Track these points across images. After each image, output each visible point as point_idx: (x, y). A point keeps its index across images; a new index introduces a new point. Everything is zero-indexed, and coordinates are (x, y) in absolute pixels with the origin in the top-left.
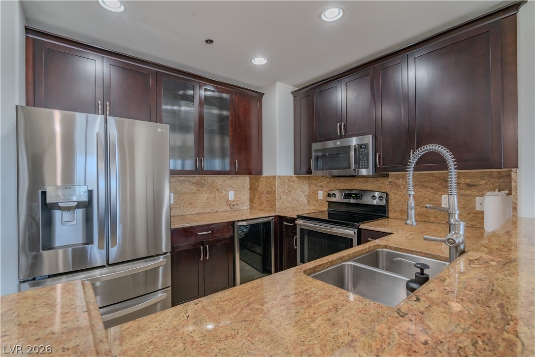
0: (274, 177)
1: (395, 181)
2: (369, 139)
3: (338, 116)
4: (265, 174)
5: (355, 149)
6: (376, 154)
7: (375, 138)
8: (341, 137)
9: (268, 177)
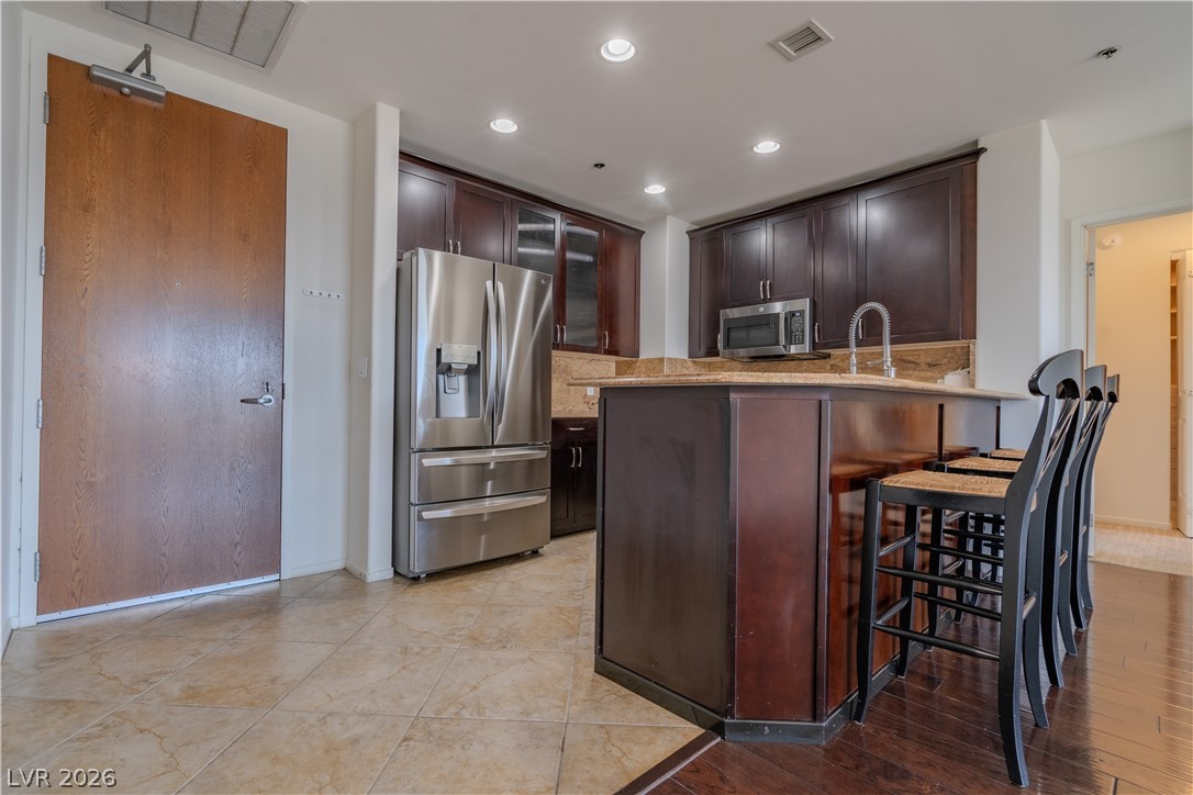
0: (662, 360)
1: (840, 364)
2: (804, 305)
3: (759, 272)
4: (643, 356)
5: (786, 318)
6: (814, 325)
7: (814, 304)
8: (765, 301)
9: (650, 361)
